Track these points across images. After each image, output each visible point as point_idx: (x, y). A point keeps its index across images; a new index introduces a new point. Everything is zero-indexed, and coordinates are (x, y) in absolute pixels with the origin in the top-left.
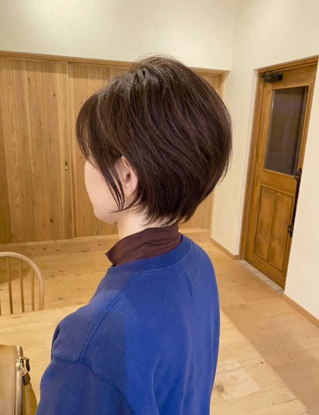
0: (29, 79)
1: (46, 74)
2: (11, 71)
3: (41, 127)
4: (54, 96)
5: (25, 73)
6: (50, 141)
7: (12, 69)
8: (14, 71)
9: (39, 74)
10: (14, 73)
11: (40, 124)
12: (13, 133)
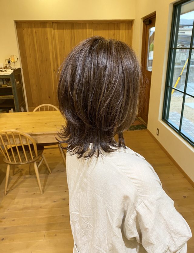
0: (36, 32)
1: (42, 29)
2: (28, 29)
3: (42, 54)
4: (47, 39)
5: (34, 29)
6: (46, 60)
7: (29, 28)
8: (29, 29)
9: (40, 29)
10: (29, 30)
11: (42, 52)
12: (31, 57)
